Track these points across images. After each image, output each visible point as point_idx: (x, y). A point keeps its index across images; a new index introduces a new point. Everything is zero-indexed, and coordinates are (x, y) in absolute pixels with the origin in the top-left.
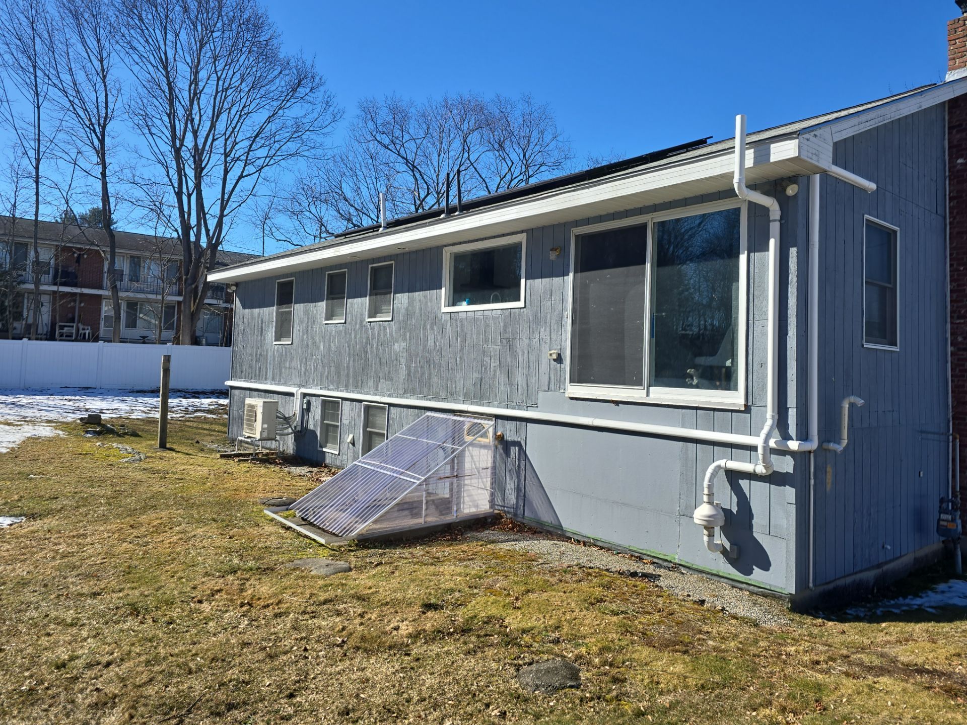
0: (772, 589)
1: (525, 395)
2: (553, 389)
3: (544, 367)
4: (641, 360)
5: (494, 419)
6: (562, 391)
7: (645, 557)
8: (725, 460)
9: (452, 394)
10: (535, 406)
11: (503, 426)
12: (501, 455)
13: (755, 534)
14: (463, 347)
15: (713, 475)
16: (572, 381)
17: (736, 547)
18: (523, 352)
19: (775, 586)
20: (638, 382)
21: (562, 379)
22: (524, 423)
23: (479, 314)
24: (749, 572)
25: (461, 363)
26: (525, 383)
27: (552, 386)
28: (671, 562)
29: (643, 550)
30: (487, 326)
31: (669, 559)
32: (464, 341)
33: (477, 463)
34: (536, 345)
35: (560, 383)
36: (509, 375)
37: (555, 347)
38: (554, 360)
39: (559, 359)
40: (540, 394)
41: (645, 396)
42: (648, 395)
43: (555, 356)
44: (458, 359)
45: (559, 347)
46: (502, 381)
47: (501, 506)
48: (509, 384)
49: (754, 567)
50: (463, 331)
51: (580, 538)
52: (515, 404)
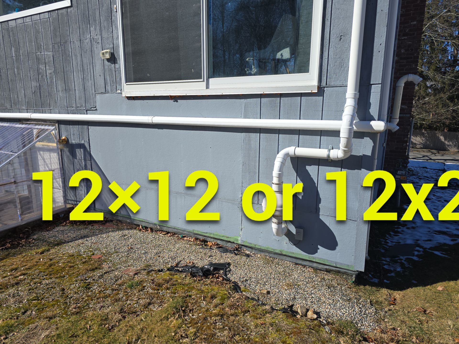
0: (338, 266)
1: (83, 99)
2: (109, 91)
3: (98, 68)
4: (199, 49)
5: (57, 125)
6: (119, 92)
7: (209, 239)
8: (293, 148)
9: (15, 104)
10: (94, 109)
11: (67, 131)
12: (68, 157)
13: (321, 217)
14: (18, 59)
15: (283, 164)
16: (128, 80)
17: (302, 230)
18: (76, 56)
19: (341, 264)
20: (197, 76)
21: (118, 79)
22: (86, 127)
23: (28, 20)
24: (314, 251)
25: (19, 74)
26: (81, 87)
27: (108, 88)
28: (233, 243)
29: (206, 233)
30: (38, 32)
31: (232, 240)
32: (17, 51)
33: (49, 166)
34: (88, 47)
35: (116, 84)
36: (65, 80)
37: (107, 46)
38: (108, 60)
39: (113, 59)
40: (98, 97)
41: (205, 88)
42: (207, 87)
43: (108, 56)
44: (16, 70)
45: (112, 46)
46: (60, 88)
47: (74, 201)
48: (67, 90)
49: (319, 247)
50: (15, 40)
51: (146, 225)
52: (74, 108)
